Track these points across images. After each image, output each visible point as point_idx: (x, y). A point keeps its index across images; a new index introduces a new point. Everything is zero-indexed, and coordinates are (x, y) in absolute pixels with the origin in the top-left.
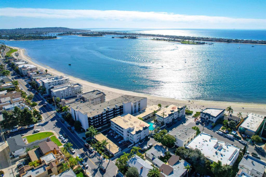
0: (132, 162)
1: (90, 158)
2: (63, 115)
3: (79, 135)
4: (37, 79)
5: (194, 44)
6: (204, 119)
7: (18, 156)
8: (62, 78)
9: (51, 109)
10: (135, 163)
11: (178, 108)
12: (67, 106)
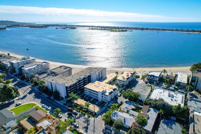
0: (114, 116)
1: (77, 119)
2: (38, 88)
3: (59, 102)
4: (3, 61)
5: (119, 31)
6: (150, 79)
7: (9, 128)
8: (29, 58)
9: (25, 84)
10: (117, 116)
11: (131, 74)
12: (42, 80)
